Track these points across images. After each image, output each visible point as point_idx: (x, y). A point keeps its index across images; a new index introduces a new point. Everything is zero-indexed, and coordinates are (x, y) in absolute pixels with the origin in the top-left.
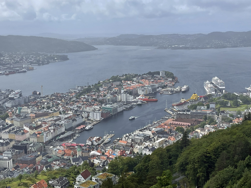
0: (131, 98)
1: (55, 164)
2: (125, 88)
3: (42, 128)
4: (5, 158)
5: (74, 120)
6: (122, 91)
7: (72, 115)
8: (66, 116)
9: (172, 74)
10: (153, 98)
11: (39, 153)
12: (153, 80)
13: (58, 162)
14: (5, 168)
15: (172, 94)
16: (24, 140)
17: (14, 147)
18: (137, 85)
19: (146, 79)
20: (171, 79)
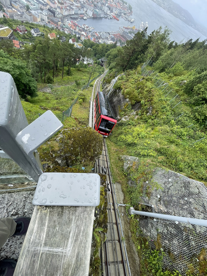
0: (109, 12)
1: (66, 30)
2: (108, 4)
3: (64, 6)
4: (44, 13)
5: (79, 10)
6: (107, 5)
7: (79, 5)
8: (77, 5)
9: (132, 8)
10: (118, 17)
11: (60, 20)
12: (122, 7)
13: (67, 30)
14: (44, 20)
15: (126, 20)
16: (54, 8)
17: (49, 10)
18: (114, 5)
19: (120, 4)
20: (130, 11)
